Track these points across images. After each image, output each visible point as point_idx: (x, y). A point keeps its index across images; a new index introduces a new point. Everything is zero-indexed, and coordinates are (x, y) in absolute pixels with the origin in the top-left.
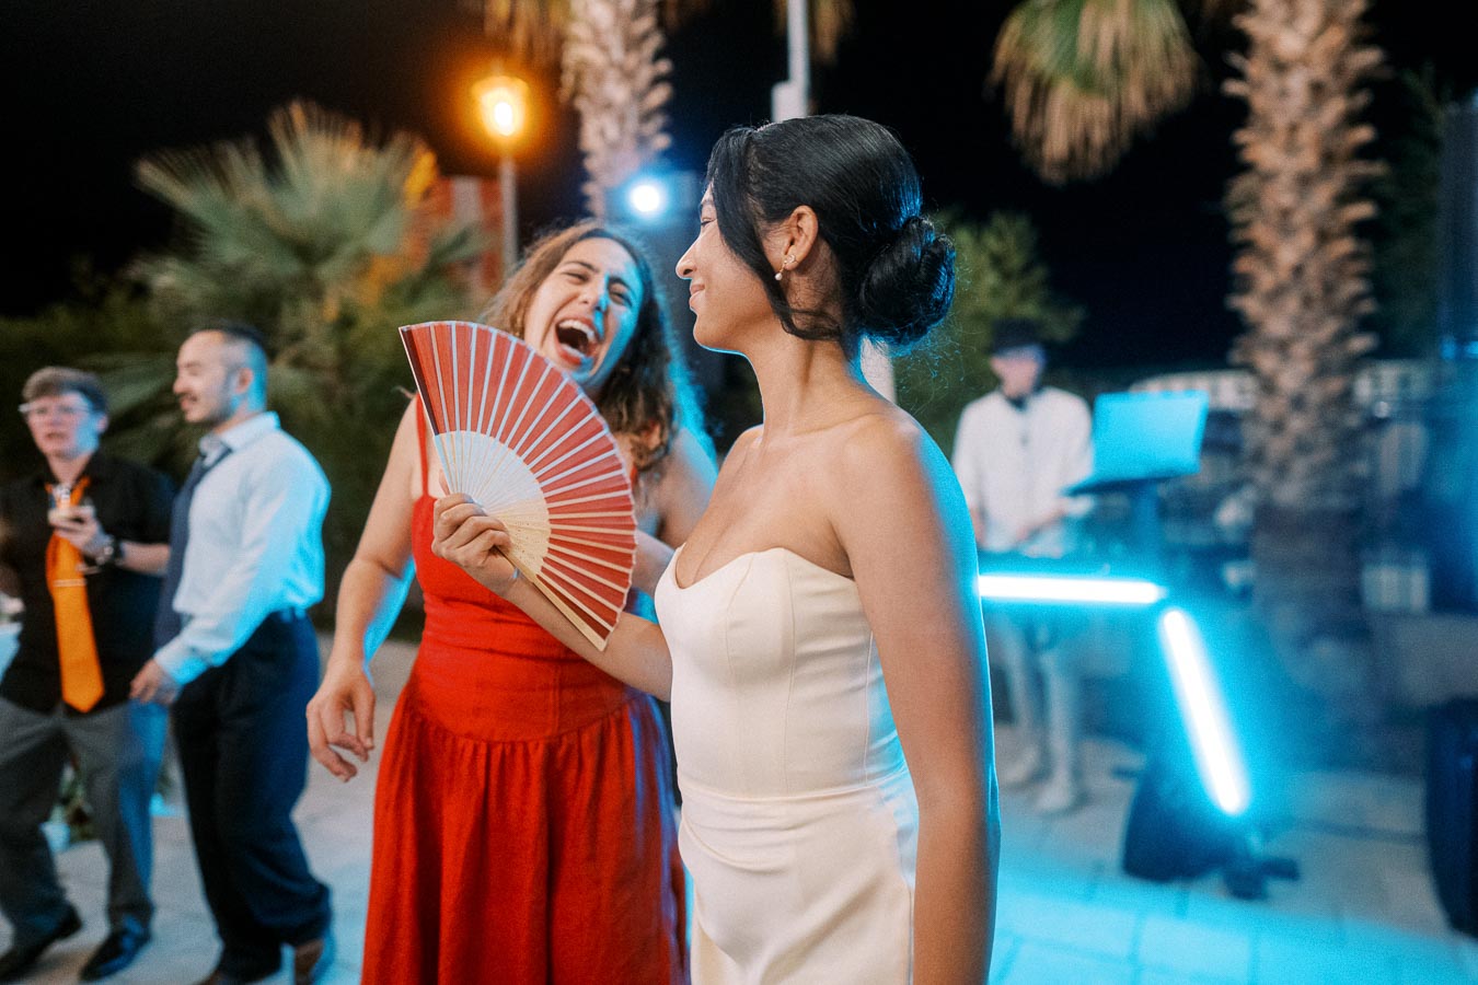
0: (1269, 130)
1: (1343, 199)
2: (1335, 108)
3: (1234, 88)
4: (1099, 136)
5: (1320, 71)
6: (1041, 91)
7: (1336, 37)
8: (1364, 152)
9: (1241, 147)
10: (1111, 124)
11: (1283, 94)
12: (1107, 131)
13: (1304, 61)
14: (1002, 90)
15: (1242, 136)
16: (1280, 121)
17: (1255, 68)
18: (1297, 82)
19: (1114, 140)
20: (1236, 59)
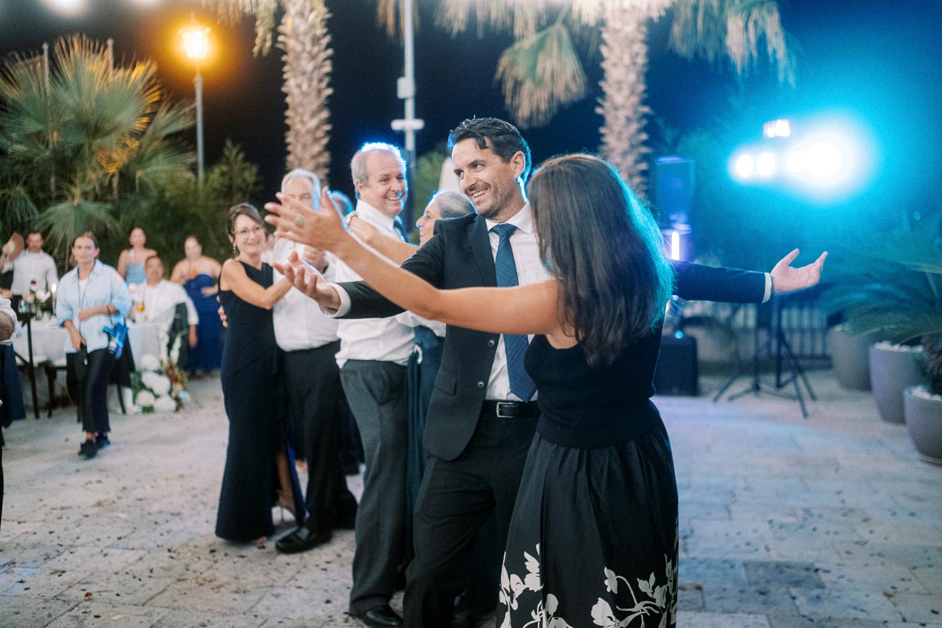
0: (611, 130)
1: (637, 162)
2: (634, 127)
3: (599, 111)
4: (543, 106)
5: (629, 113)
6: (518, 84)
7: (635, 100)
8: (645, 143)
9: (602, 135)
10: (549, 102)
11: (617, 118)
12: (547, 106)
13: (623, 107)
14: (501, 83)
15: (602, 130)
16: (616, 128)
17: (607, 105)
18: (622, 114)
19: (550, 109)
20: (599, 100)
